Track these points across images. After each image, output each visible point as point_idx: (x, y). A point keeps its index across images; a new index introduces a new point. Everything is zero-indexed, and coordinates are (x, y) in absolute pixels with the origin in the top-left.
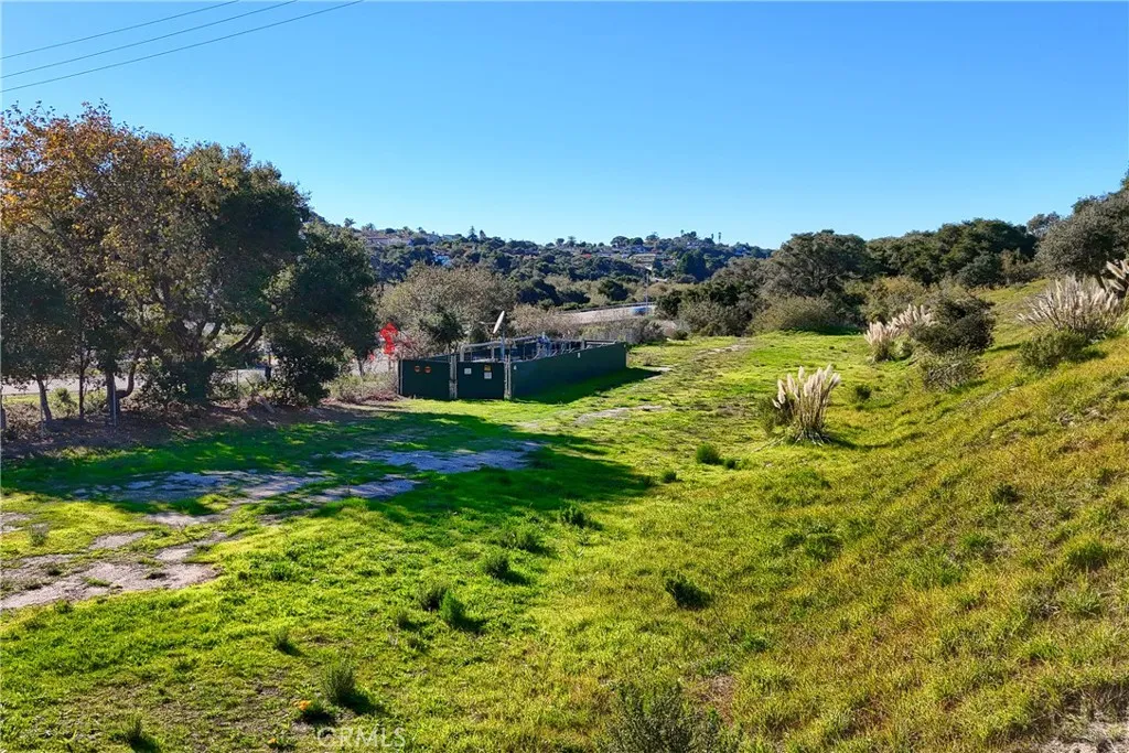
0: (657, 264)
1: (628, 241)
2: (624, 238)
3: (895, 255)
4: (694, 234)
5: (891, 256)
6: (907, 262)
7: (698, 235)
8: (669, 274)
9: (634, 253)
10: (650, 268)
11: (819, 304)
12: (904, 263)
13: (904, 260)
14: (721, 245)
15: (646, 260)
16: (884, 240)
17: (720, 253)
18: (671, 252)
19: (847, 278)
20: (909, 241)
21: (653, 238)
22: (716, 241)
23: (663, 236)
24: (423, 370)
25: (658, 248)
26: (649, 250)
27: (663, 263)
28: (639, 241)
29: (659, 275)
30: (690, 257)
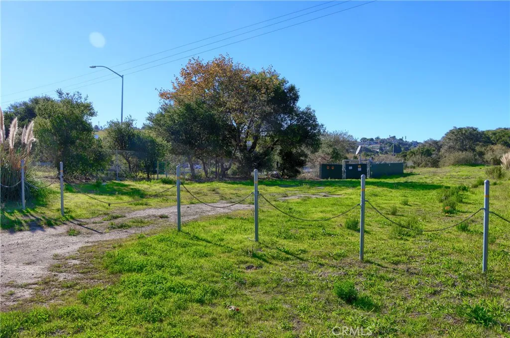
0: (381, 149)
1: (368, 140)
2: (366, 138)
3: (494, 136)
4: (394, 137)
5: (492, 137)
6: (499, 139)
7: (396, 137)
8: (386, 153)
9: (370, 144)
10: (378, 151)
11: (468, 155)
12: (497, 140)
13: (497, 139)
14: (406, 141)
15: (376, 147)
16: (489, 131)
17: (406, 144)
18: (386, 144)
19: (477, 145)
20: (499, 131)
21: (378, 138)
22: (404, 140)
23: (382, 137)
24: (330, 168)
25: (380, 142)
26: (376, 143)
27: (383, 148)
28: (372, 140)
29: (382, 153)
30: (395, 146)
